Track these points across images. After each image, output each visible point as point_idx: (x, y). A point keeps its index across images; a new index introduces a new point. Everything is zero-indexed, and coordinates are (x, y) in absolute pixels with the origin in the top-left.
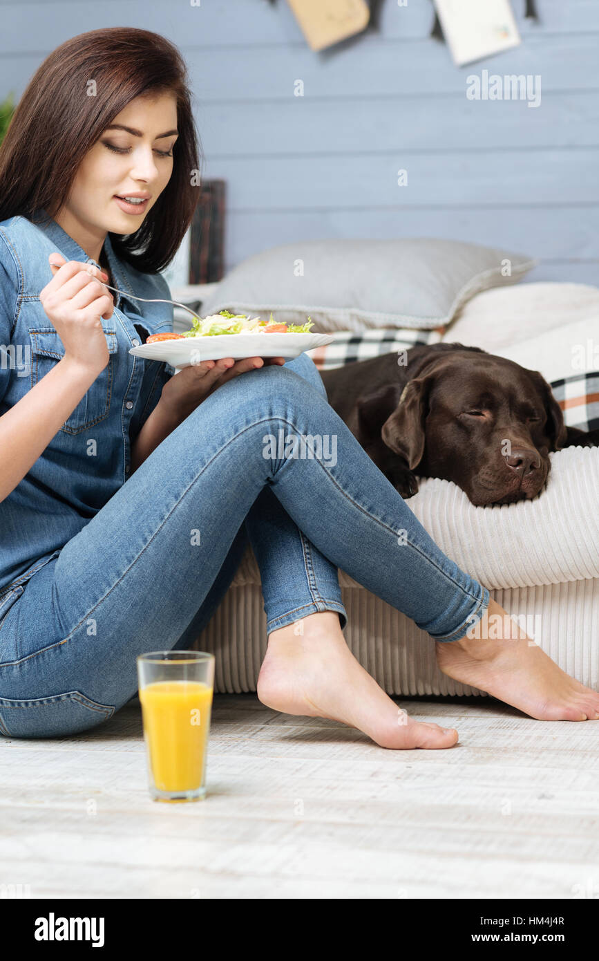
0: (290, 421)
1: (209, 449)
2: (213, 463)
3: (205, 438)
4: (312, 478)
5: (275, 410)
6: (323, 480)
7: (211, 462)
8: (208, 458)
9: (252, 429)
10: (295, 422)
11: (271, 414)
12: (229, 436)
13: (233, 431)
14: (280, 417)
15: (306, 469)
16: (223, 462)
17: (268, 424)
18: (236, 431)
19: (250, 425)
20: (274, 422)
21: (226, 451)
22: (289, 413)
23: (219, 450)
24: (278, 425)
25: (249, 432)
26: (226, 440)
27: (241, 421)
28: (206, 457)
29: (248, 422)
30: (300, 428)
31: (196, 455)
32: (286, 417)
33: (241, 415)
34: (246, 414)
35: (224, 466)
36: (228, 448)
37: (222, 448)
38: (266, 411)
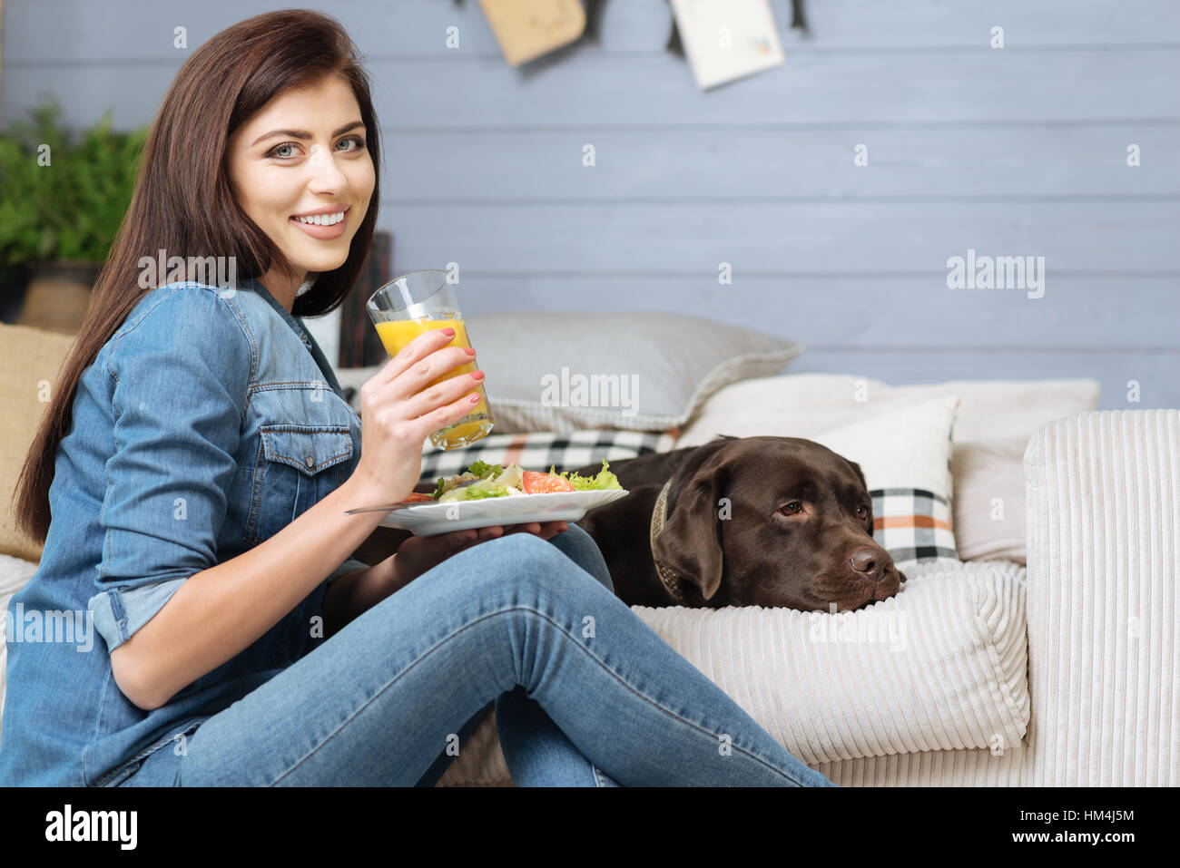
0: (542, 611)
1: (424, 638)
2: (427, 658)
3: (420, 624)
4: (592, 685)
5: (522, 596)
6: (607, 683)
7: (425, 656)
8: (421, 651)
9: (487, 621)
10: (550, 612)
11: (515, 601)
12: (454, 626)
13: (460, 620)
14: (527, 607)
15: (580, 672)
16: (441, 659)
17: (509, 616)
18: (465, 620)
19: (484, 616)
20: (519, 613)
21: (447, 644)
22: (542, 601)
23: (438, 643)
24: (524, 617)
25: (482, 623)
26: (450, 630)
27: (473, 609)
28: (418, 648)
29: (482, 610)
30: (559, 620)
31: (405, 644)
32: (536, 605)
33: (474, 599)
34: (482, 600)
35: (441, 664)
36: (451, 641)
37: (442, 640)
38: (508, 596)
